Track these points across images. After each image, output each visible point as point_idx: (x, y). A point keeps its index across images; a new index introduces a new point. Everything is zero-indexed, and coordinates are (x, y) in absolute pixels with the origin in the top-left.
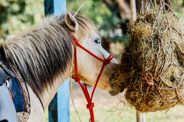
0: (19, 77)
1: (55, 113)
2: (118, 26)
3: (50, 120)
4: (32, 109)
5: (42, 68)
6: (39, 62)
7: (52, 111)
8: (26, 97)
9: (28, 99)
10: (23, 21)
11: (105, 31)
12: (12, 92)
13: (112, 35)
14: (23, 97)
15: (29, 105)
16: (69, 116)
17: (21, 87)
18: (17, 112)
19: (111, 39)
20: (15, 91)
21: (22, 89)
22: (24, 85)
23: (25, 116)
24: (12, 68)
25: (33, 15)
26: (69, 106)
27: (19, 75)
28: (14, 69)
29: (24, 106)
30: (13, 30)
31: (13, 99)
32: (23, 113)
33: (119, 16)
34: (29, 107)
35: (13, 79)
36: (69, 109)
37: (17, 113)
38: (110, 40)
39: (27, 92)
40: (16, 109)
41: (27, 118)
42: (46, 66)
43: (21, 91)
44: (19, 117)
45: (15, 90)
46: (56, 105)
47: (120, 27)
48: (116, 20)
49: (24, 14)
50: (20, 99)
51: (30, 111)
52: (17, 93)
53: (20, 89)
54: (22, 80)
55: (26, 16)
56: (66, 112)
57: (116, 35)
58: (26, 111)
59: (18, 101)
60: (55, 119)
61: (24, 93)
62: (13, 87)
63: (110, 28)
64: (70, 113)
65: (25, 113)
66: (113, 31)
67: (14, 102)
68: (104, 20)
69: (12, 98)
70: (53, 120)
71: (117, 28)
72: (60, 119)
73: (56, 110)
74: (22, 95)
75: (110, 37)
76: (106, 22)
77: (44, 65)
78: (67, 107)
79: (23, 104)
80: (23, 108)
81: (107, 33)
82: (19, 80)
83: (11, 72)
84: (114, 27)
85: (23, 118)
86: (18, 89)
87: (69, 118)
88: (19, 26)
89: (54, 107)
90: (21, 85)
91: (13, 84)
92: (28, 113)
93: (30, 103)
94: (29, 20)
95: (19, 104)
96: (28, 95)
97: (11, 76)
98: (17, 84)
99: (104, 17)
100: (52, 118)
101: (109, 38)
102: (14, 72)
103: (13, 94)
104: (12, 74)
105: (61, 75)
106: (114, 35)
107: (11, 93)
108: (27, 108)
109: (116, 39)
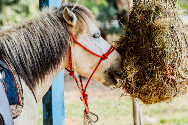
0: (12, 69)
1: (49, 106)
2: (115, 17)
3: (44, 113)
4: (25, 102)
5: (34, 62)
6: (31, 55)
7: (46, 104)
8: (19, 89)
9: (21, 92)
10: (18, 12)
11: (102, 22)
12: (5, 84)
13: (108, 26)
14: (16, 89)
15: (22, 98)
16: (64, 109)
17: (14, 79)
18: (10, 104)
19: (108, 30)
20: (8, 84)
21: (15, 81)
22: (17, 77)
23: (18, 109)
24: (5, 60)
25: (28, 5)
26: (64, 99)
27: (12, 67)
28: (7, 61)
29: (17, 98)
30: (8, 20)
31: (7, 92)
32: (16, 105)
33: (116, 7)
34: (22, 100)
35: (6, 71)
36: (64, 102)
37: (10, 106)
38: (106, 32)
39: (20, 84)
40: (9, 102)
41: (20, 111)
42: (38, 60)
43: (14, 83)
44: (12, 110)
45: (8, 82)
46: (51, 98)
47: (117, 18)
48: (113, 11)
49: (19, 4)
50: (13, 91)
51: (23, 104)
52: (10, 85)
53: (13, 82)
54: (15, 72)
55: (21, 6)
56: (61, 106)
57: (113, 26)
58: (19, 104)
59: (11, 94)
60: (49, 113)
61: (17, 86)
62: (6, 79)
63: (107, 19)
64: (65, 106)
65: (18, 106)
66: (110, 22)
67: (7, 95)
68: (100, 11)
69: (5, 91)
70: (48, 113)
71: (114, 19)
72: (54, 112)
73: (50, 102)
74: (15, 87)
75: (107, 28)
76: (103, 13)
77: (37, 59)
78: (62, 100)
79: (16, 97)
80: (16, 101)
81: (103, 24)
82: (12, 72)
83: (4, 64)
84: (110, 18)
85: (16, 112)
86: (11, 82)
87: (64, 111)
88: (13, 16)
89: (49, 100)
90: (14, 77)
91: (6, 76)
92: (21, 106)
93: (23, 96)
94: (24, 11)
95: (12, 97)
96: (21, 87)
97: (4, 68)
98: (10, 76)
99: (101, 8)
100: (46, 111)
101: (105, 29)
102: (7, 64)
103: (6, 86)
104: (5, 66)
105: (53, 70)
106: (111, 26)
107: (5, 86)
108: (20, 101)
109: (113, 31)
